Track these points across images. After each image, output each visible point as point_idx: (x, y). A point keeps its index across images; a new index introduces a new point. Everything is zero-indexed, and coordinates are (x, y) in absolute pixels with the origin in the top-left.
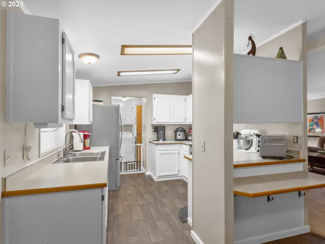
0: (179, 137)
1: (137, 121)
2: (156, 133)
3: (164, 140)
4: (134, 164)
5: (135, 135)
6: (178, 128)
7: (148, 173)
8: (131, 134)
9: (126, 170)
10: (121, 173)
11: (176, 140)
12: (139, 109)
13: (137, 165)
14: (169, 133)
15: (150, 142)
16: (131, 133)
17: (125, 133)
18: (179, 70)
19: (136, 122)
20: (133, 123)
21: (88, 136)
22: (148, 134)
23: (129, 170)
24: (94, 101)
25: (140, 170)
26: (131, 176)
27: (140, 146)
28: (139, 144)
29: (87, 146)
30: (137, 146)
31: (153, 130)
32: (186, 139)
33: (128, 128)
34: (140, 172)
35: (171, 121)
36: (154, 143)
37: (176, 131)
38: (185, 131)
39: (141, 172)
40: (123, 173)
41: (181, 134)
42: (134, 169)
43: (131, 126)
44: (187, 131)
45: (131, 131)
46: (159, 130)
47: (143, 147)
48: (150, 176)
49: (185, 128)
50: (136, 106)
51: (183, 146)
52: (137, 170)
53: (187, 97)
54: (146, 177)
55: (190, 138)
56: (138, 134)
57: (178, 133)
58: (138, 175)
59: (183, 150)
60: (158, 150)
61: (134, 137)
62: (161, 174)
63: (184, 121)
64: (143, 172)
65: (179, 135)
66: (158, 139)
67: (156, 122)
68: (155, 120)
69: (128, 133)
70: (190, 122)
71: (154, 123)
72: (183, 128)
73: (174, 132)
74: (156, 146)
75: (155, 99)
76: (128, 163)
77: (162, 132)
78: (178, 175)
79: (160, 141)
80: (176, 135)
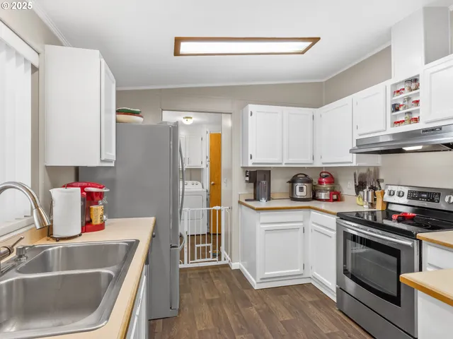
0: (299, 194)
1: (211, 161)
2: (252, 184)
3: (269, 199)
4: (208, 247)
5: (207, 186)
6: (296, 175)
7: (235, 266)
8: (200, 184)
9: (193, 259)
10: (181, 266)
11: (294, 199)
12: (216, 141)
13: (214, 249)
14: (279, 185)
15: (239, 202)
17: (190, 183)
18: (315, 40)
19: (208, 163)
20: (204, 166)
21: (100, 195)
22: (235, 187)
23: (198, 258)
24: (118, 112)
25: (220, 259)
26: (203, 271)
27: (220, 211)
28: (217, 208)
29: (96, 221)
30: (215, 211)
31: (247, 179)
32: (315, 198)
33: (195, 174)
34: (219, 263)
35: (285, 162)
36: (253, 208)
37: (293, 182)
38: (309, 181)
39: (222, 262)
40: (186, 265)
42: (209, 257)
43: (200, 170)
44: (316, 181)
45: (200, 179)
46: (258, 179)
47: (225, 212)
48: (239, 271)
49: (310, 176)
50: (208, 136)
51: (313, 213)
52: (214, 259)
53: (317, 111)
54: (232, 274)
55: (323, 195)
56: (213, 184)
57: (298, 186)
58: (217, 269)
59: (313, 223)
60: (261, 222)
61: (205, 190)
62: (266, 273)
63: (311, 161)
64: (226, 262)
65: (301, 189)
66: (257, 198)
67: (253, 164)
68: (251, 158)
69: (195, 182)
70: (323, 163)
71: (250, 165)
72: (306, 176)
73: (288, 184)
74: (258, 214)
75: (251, 115)
76: (196, 246)
77: (264, 182)
78: (302, 274)
79: (263, 203)
80: (292, 190)
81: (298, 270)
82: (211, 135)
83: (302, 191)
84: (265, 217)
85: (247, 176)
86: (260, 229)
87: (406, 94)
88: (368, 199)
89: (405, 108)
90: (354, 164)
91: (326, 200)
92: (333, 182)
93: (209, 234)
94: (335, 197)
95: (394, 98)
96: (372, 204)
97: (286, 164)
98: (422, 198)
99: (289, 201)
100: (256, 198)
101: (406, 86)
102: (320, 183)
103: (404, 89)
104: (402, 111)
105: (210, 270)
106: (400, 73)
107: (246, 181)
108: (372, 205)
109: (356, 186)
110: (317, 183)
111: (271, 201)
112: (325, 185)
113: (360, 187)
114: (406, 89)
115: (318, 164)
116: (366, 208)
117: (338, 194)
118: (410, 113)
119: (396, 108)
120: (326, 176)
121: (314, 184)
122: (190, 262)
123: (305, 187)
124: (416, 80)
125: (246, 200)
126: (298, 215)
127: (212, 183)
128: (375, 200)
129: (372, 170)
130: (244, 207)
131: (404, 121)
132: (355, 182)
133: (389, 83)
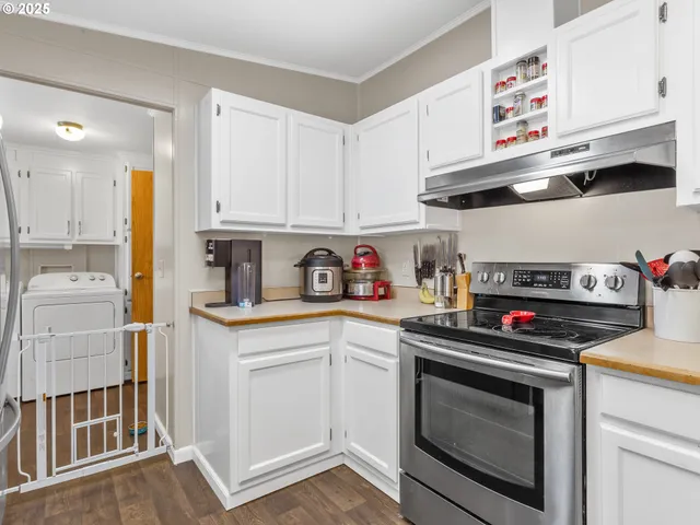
0: (318, 288)
1: (134, 229)
2: (221, 271)
3: (258, 300)
4: (111, 424)
5: (127, 283)
6: (312, 252)
9: (64, 458)
11: (307, 298)
12: (143, 186)
13: (128, 423)
14: (278, 270)
15: (193, 311)
16: (109, 278)
17: (85, 276)
19: (128, 234)
20: (119, 241)
23: (82, 454)
25: (143, 447)
27: (143, 334)
28: (137, 326)
30: (131, 334)
31: (211, 257)
32: (347, 295)
34: (143, 455)
36: (221, 322)
37: (306, 263)
38: (339, 262)
39: (152, 451)
40: (41, 482)
41: (330, 272)
42: (112, 446)
43: (112, 249)
44: (348, 263)
45: (110, 269)
47: (158, 335)
48: (191, 467)
49: (338, 251)
50: (128, 175)
51: (349, 323)
52: (129, 450)
53: (350, 129)
54: (173, 477)
55: (361, 289)
56: (139, 278)
57: (317, 271)
58: (134, 473)
59: (349, 343)
60: (241, 351)
61: (122, 291)
62: (252, 468)
63: (340, 224)
64: (161, 450)
65: (323, 278)
66: (233, 298)
67: (223, 222)
68: (218, 210)
69: (97, 275)
70: (363, 228)
71: (216, 225)
72: (330, 252)
73: (297, 268)
74: (234, 335)
75: (219, 113)
76: (75, 426)
77: (247, 266)
78: (327, 452)
79: (246, 310)
80: (306, 280)
81: (319, 445)
82: (135, 174)
83: (323, 281)
84: (250, 339)
85: (209, 252)
86: (237, 367)
87: (520, 85)
88: (443, 292)
89: (517, 114)
90: (422, 226)
91: (367, 298)
92: (378, 265)
93: (128, 383)
94: (381, 291)
95: (497, 96)
96: (450, 299)
97: (293, 226)
98: (538, 283)
99: (299, 302)
100: (231, 300)
101: (518, 73)
102: (356, 265)
103: (514, 79)
104: (511, 119)
105: (116, 479)
106: (507, 49)
107: (209, 264)
108: (451, 301)
109: (417, 270)
110: (350, 266)
111: (264, 305)
112: (363, 270)
113: (425, 271)
114: (519, 78)
115: (352, 230)
116: (440, 308)
117: (387, 285)
118: (524, 122)
119: (499, 114)
120: (366, 253)
121: (346, 268)
122: (55, 470)
123: (329, 274)
124: (536, 60)
125: (208, 306)
126: (319, 331)
127: (137, 274)
128: (456, 291)
129: (446, 239)
130: (202, 322)
131: (515, 138)
132: (416, 263)
133: (487, 67)
